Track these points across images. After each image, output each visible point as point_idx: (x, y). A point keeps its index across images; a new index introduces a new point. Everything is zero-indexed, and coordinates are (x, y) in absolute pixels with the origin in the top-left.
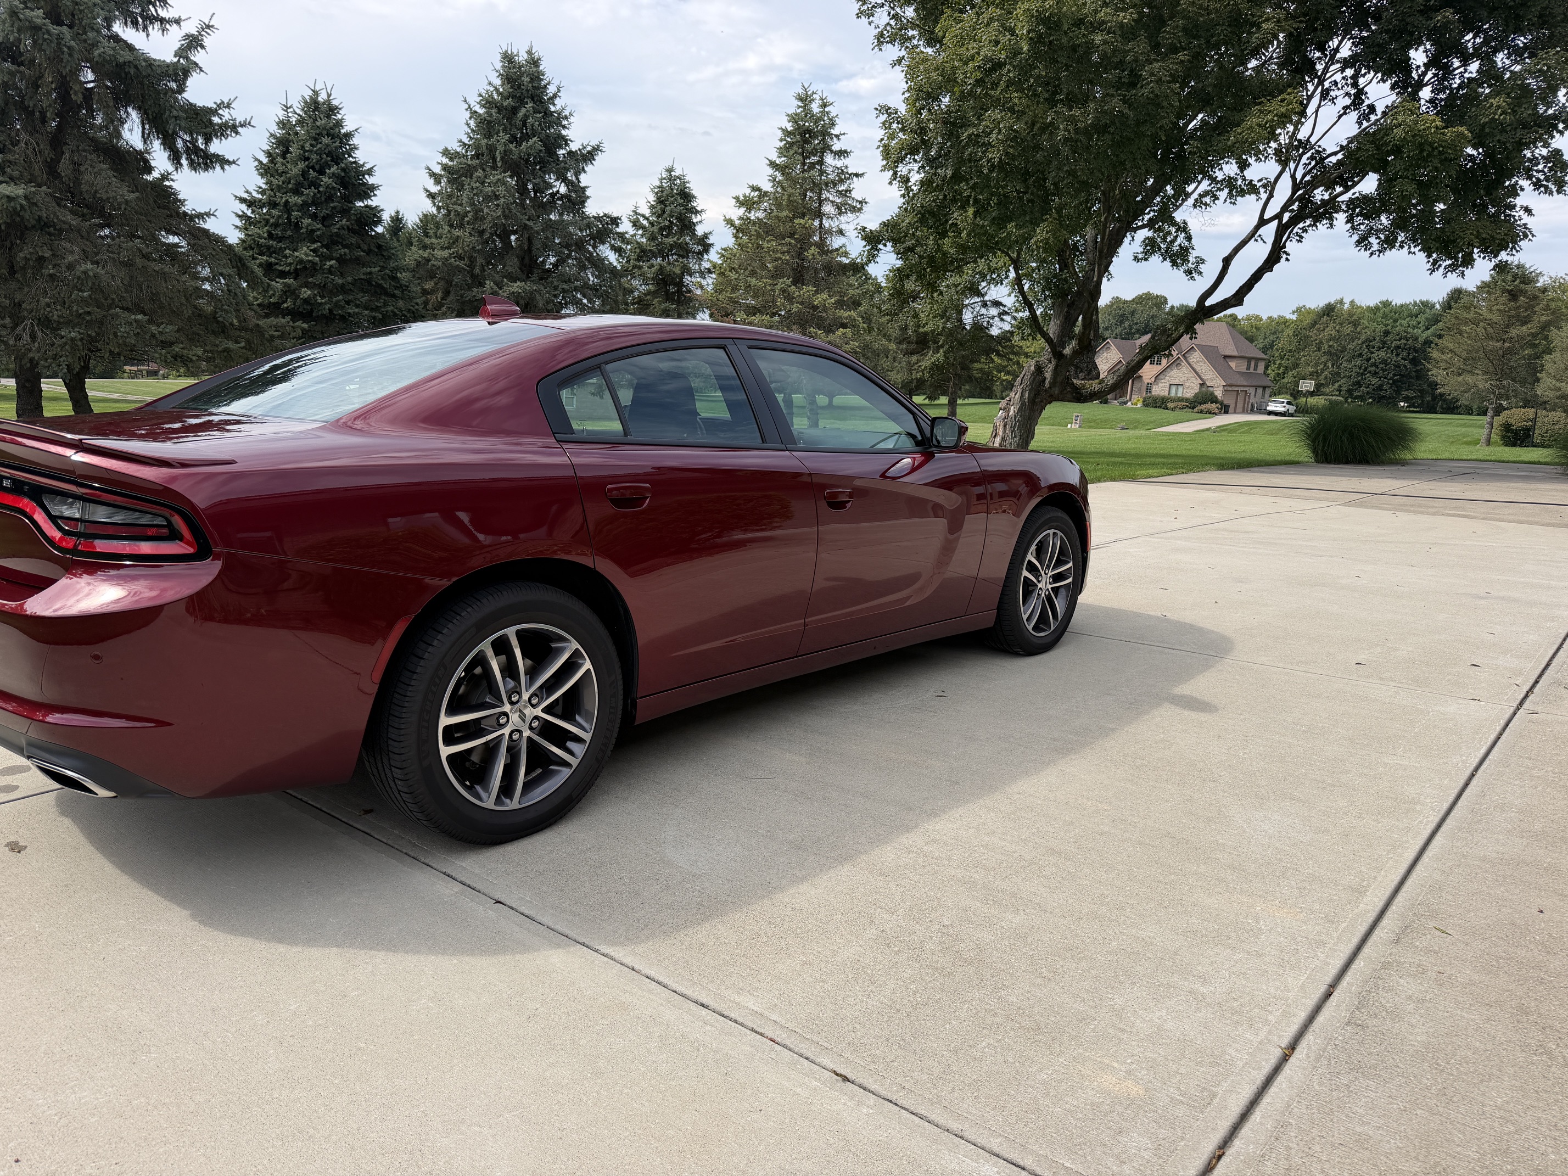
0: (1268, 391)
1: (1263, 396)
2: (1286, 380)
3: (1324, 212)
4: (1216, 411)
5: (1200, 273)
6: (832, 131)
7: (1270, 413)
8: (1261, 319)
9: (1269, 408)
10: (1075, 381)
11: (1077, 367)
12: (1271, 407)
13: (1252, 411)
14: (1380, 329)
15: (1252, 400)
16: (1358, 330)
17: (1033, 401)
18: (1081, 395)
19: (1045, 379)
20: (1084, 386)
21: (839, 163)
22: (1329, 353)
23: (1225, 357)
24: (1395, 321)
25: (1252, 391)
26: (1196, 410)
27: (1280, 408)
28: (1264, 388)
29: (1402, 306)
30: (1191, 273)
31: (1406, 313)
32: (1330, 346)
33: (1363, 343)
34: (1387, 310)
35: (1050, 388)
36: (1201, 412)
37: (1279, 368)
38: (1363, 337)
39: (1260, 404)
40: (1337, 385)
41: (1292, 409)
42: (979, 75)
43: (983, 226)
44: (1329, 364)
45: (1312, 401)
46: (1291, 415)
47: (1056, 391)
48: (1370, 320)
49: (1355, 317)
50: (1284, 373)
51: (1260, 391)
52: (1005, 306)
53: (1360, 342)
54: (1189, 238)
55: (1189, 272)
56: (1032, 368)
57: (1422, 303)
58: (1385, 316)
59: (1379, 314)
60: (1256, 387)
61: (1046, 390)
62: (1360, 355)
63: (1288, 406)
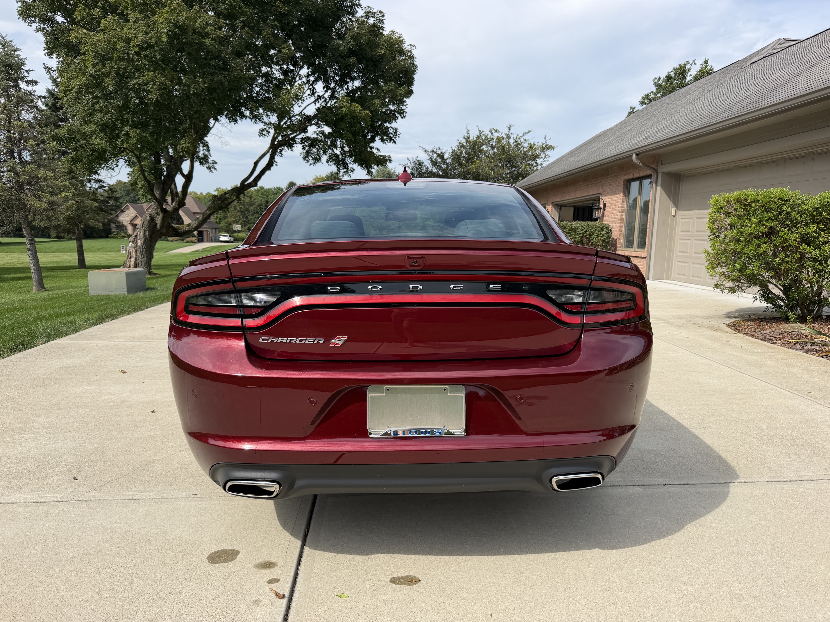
0: (217, 230)
1: (216, 233)
2: (221, 225)
3: (289, 143)
4: (196, 241)
5: (215, 169)
6: (23, 67)
7: (222, 242)
8: (197, 194)
9: (221, 239)
10: (173, 225)
11: (172, 218)
12: (222, 238)
13: (212, 241)
14: (264, 200)
15: (211, 235)
16: (252, 200)
17: (151, 236)
18: (178, 232)
19: (156, 224)
20: (179, 227)
21: (29, 88)
22: (241, 211)
23: (194, 213)
24: (267, 196)
25: (210, 230)
26: (185, 241)
27: (226, 239)
28: (216, 229)
29: (269, 189)
30: (210, 169)
31: (271, 193)
32: (241, 208)
33: (258, 206)
34: (263, 191)
35: (160, 229)
36: (188, 242)
37: (216, 219)
38: (257, 204)
39: (215, 237)
40: (247, 227)
41: (232, 239)
42: (137, 49)
43: (145, 137)
44: (241, 217)
45: (241, 235)
46: (232, 242)
47: (164, 231)
48: (256, 195)
49: (250, 194)
50: (220, 222)
51: (214, 230)
52: (104, 182)
53: (256, 206)
54: (209, 151)
55: (209, 168)
56: (148, 218)
57: (278, 188)
58: (262, 194)
59: (260, 193)
60: (212, 228)
61: (158, 231)
62: (257, 212)
63: (230, 238)
